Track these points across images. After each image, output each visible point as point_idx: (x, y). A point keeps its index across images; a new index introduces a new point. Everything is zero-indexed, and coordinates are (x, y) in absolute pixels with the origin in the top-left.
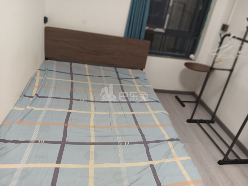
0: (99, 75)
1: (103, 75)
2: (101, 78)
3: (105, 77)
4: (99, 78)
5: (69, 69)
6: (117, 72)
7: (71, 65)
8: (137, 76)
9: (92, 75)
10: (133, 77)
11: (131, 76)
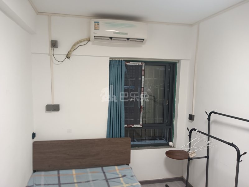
0: (86, 181)
1: (91, 179)
2: (89, 183)
3: (93, 181)
4: (87, 183)
5: (57, 179)
6: (104, 173)
7: (59, 173)
8: (124, 174)
9: (79, 181)
10: (120, 176)
11: (118, 174)
